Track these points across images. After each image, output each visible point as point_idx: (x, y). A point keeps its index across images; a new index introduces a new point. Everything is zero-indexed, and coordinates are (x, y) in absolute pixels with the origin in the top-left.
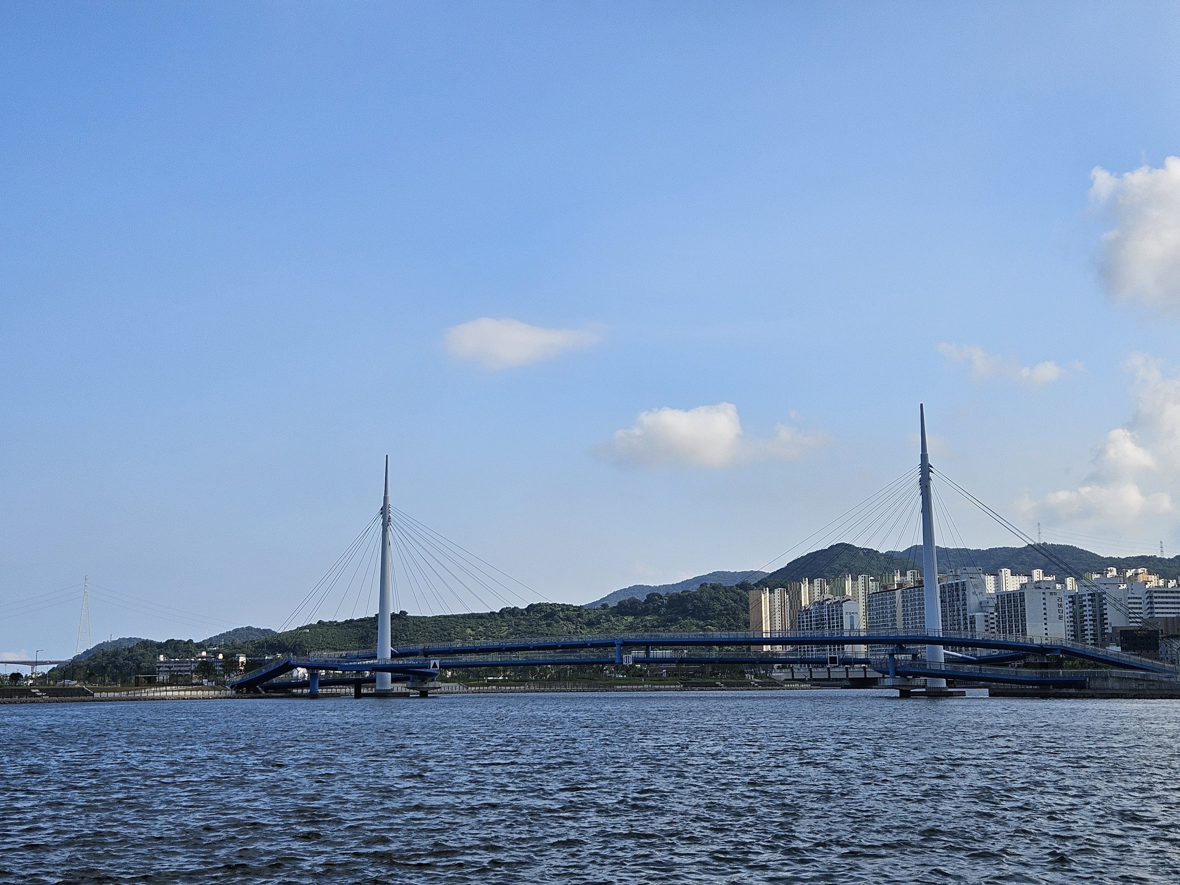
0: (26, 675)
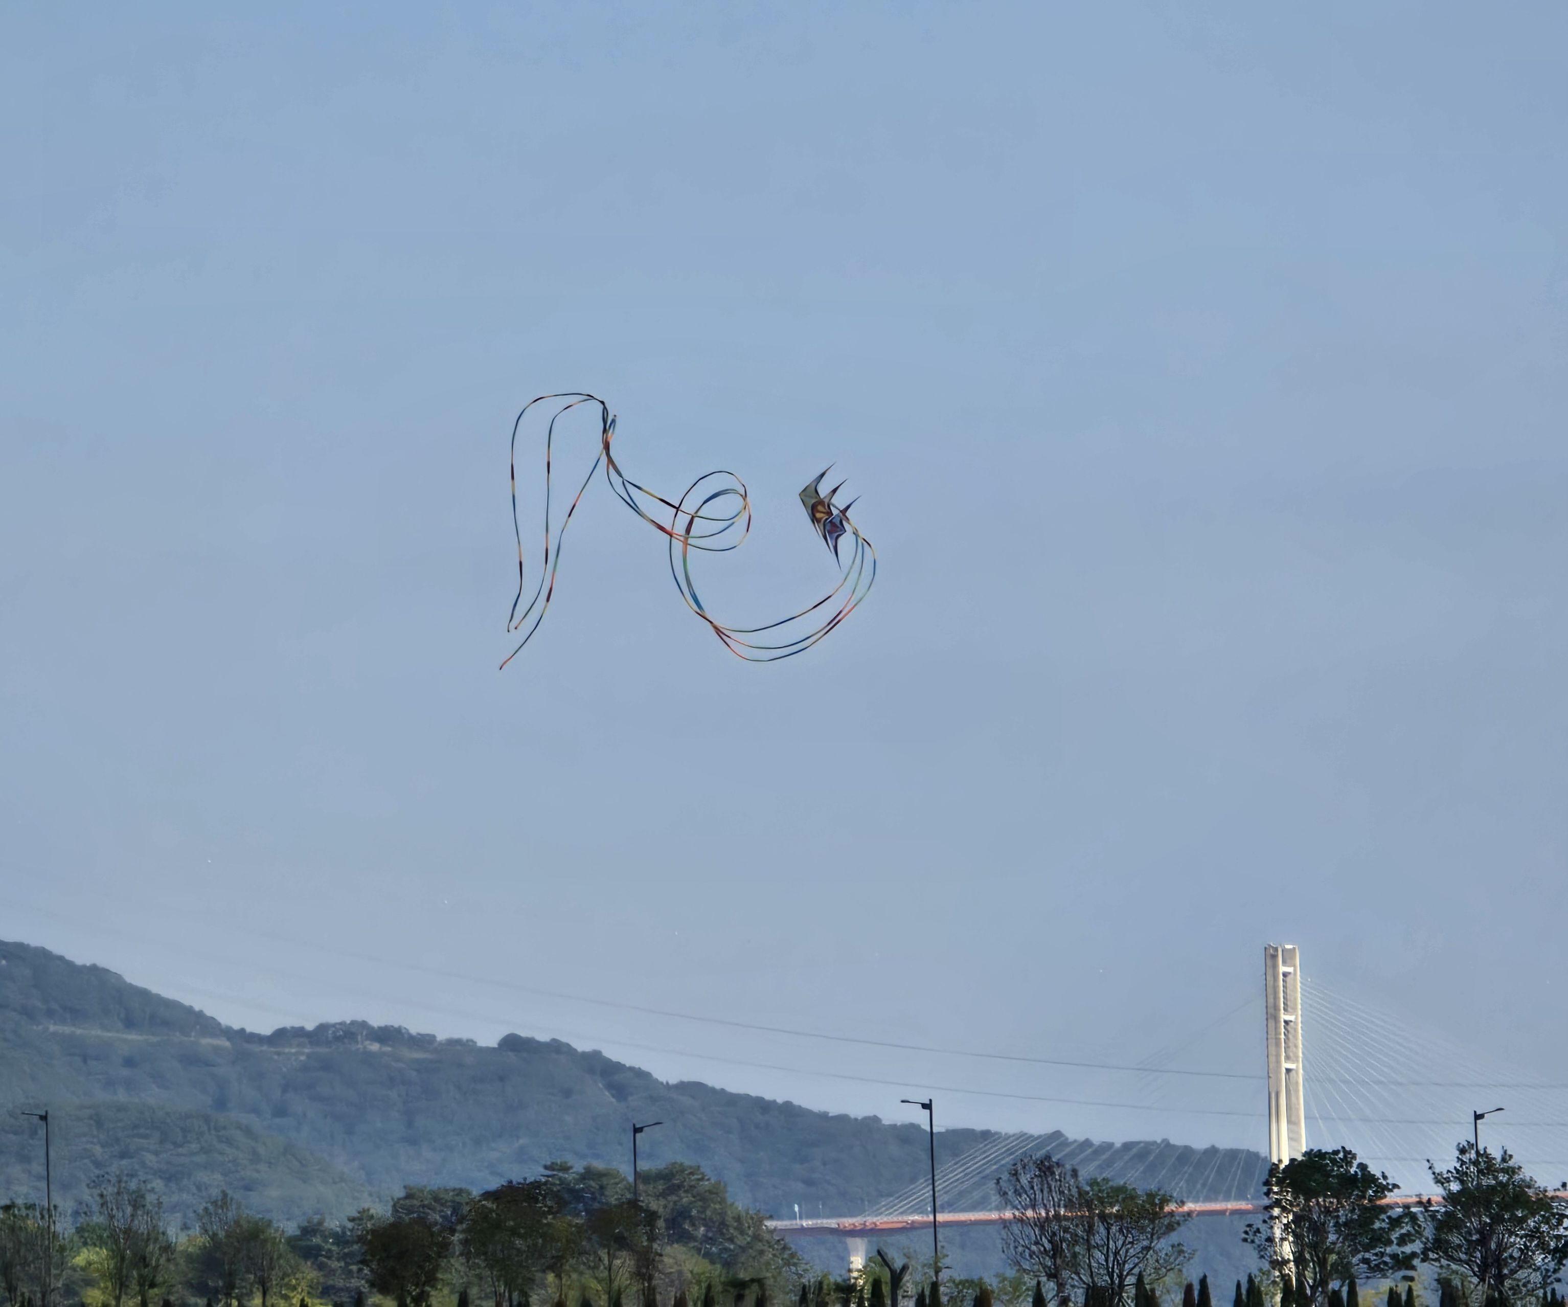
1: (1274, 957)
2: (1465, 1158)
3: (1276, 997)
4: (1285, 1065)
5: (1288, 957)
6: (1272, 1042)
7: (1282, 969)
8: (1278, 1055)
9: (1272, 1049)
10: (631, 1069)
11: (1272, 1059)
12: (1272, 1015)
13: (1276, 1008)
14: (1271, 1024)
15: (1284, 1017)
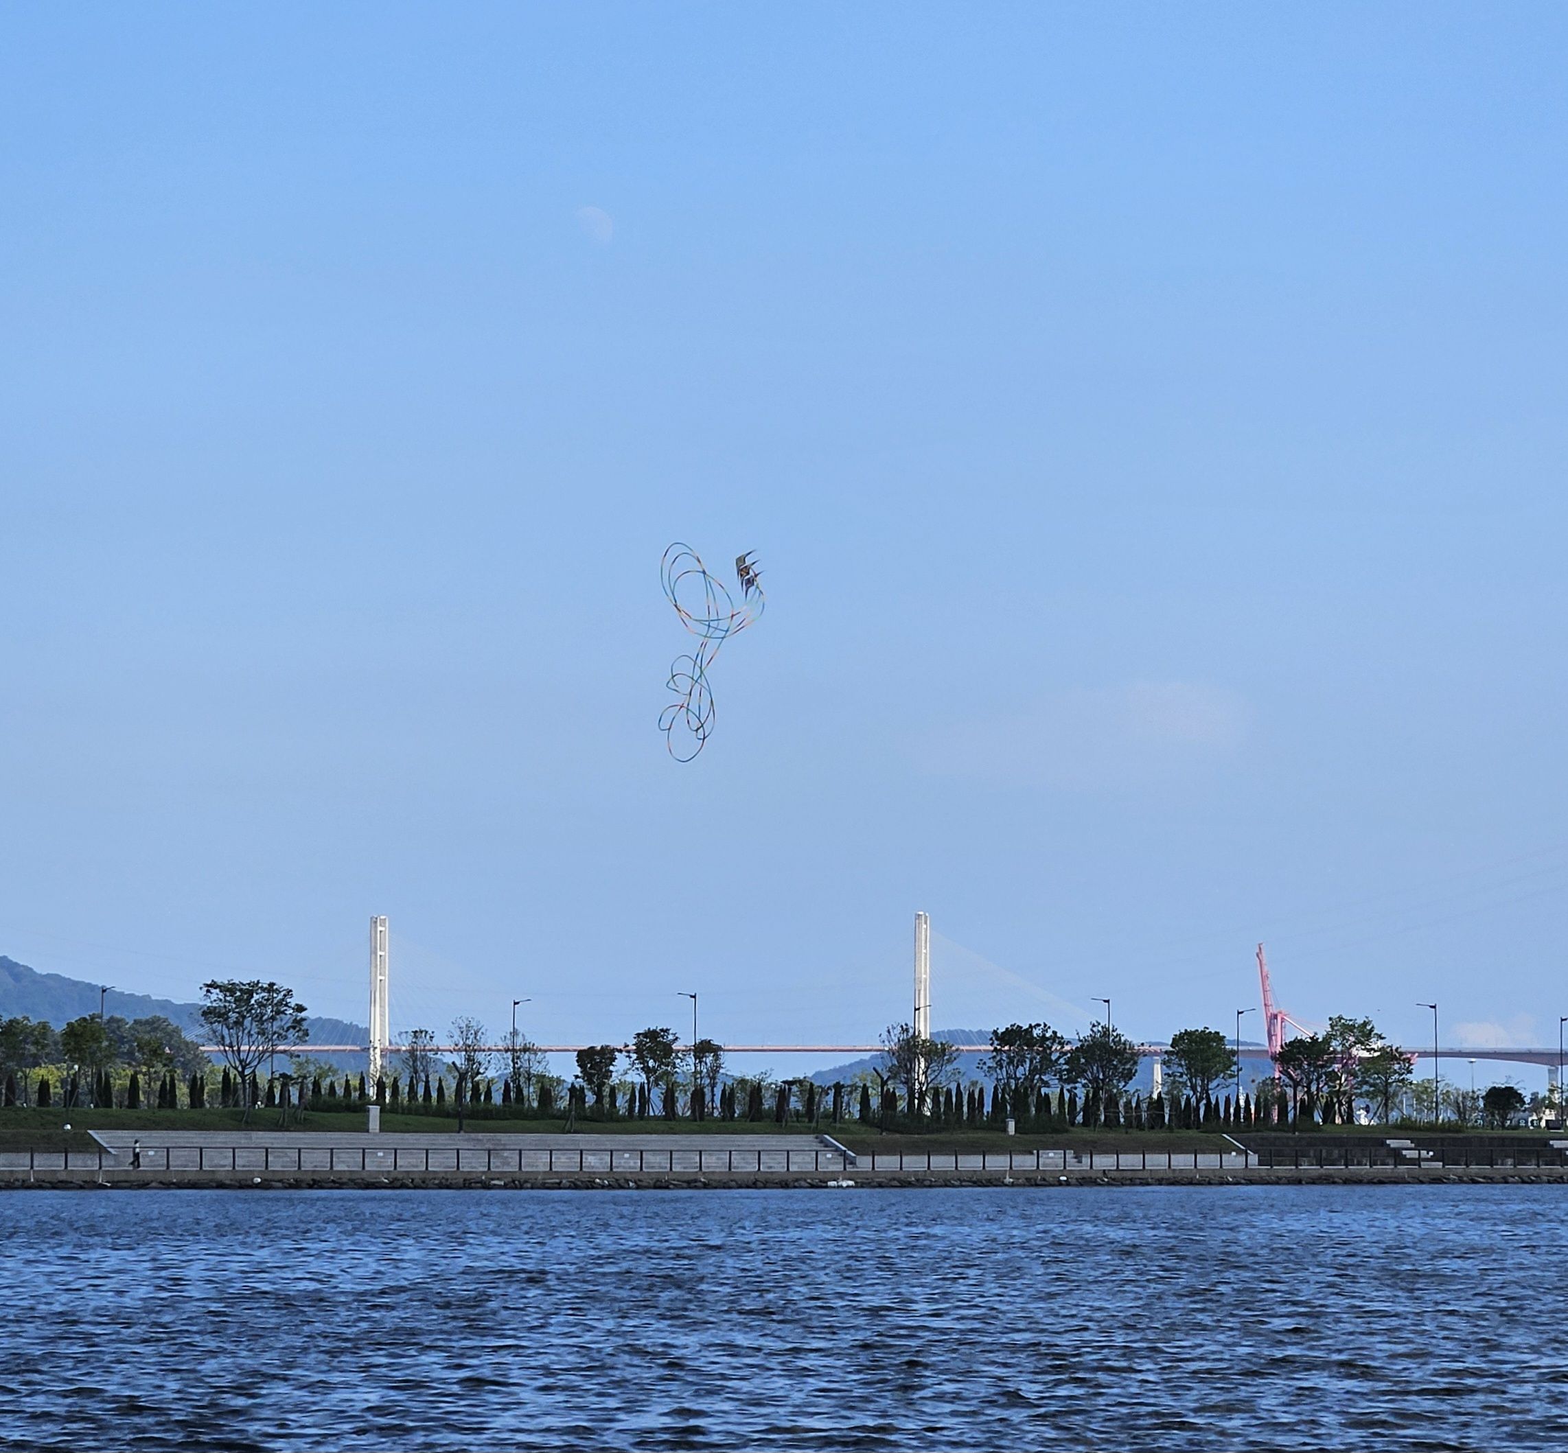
0: (1535, 1095)
1: (376, 922)
2: (1095, 1029)
3: (376, 943)
4: (379, 978)
5: (383, 923)
6: (373, 965)
7: (380, 928)
8: (376, 972)
9: (373, 969)
10: (23, 966)
11: (373, 974)
12: (374, 952)
13: (376, 948)
14: (373, 956)
15: (379, 953)
